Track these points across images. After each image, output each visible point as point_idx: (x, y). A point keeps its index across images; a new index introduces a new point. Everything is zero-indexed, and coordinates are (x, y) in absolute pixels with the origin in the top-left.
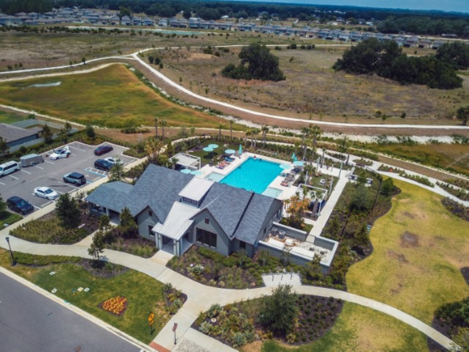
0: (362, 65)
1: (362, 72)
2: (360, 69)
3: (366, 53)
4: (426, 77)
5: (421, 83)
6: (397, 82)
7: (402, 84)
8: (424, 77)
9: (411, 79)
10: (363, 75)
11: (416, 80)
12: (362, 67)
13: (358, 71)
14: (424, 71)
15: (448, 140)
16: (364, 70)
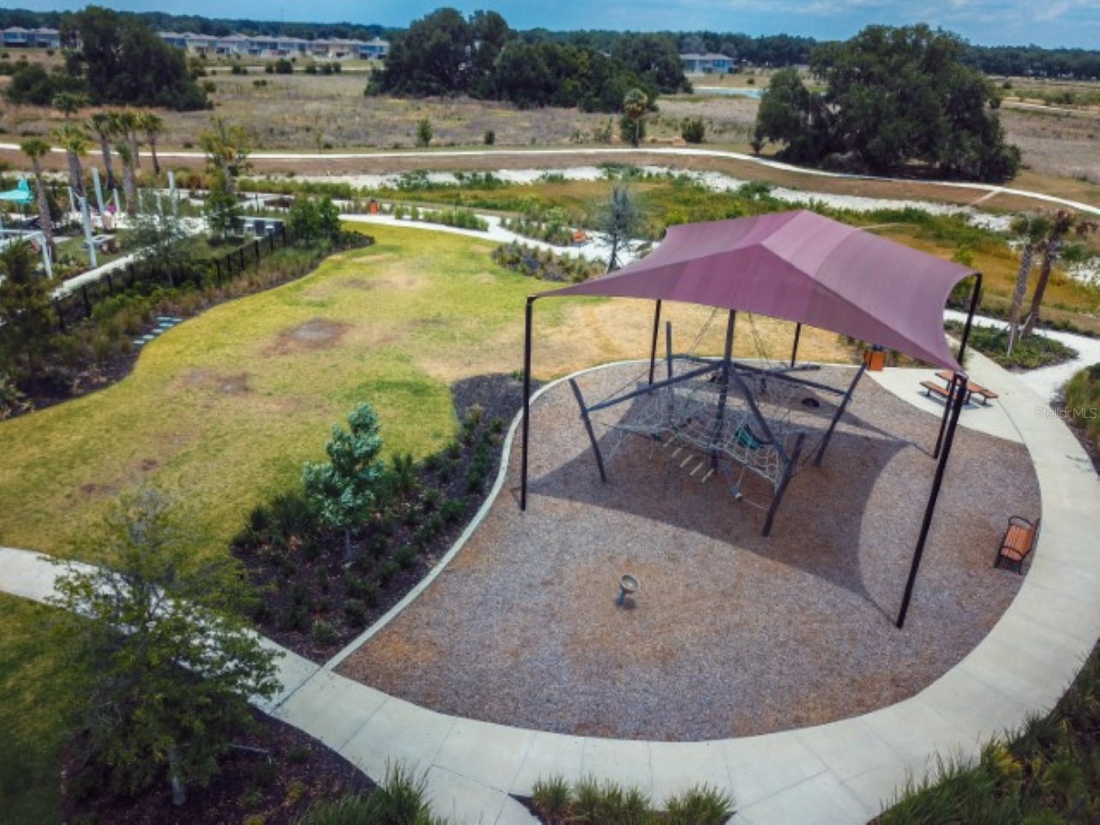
0: (428, 75)
1: (430, 92)
2: (424, 84)
3: (431, 43)
4: (575, 87)
5: (567, 104)
6: (510, 103)
7: (522, 107)
8: (570, 88)
9: (541, 94)
10: (431, 98)
11: (552, 97)
12: (430, 80)
13: (420, 89)
14: (568, 75)
15: (590, 174)
16: (434, 85)
